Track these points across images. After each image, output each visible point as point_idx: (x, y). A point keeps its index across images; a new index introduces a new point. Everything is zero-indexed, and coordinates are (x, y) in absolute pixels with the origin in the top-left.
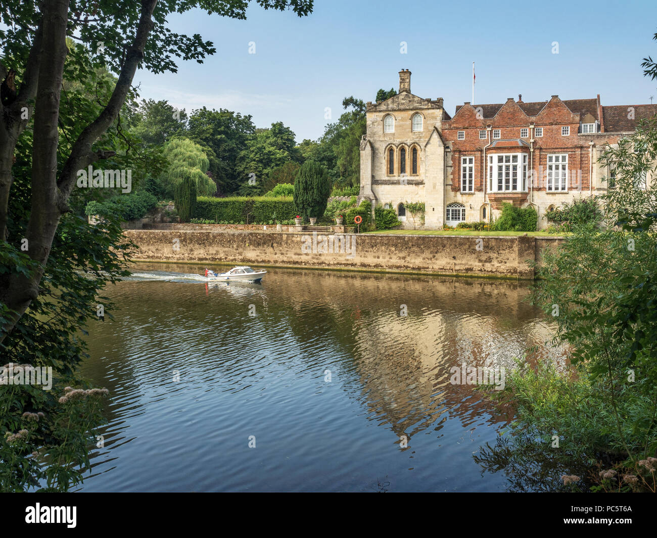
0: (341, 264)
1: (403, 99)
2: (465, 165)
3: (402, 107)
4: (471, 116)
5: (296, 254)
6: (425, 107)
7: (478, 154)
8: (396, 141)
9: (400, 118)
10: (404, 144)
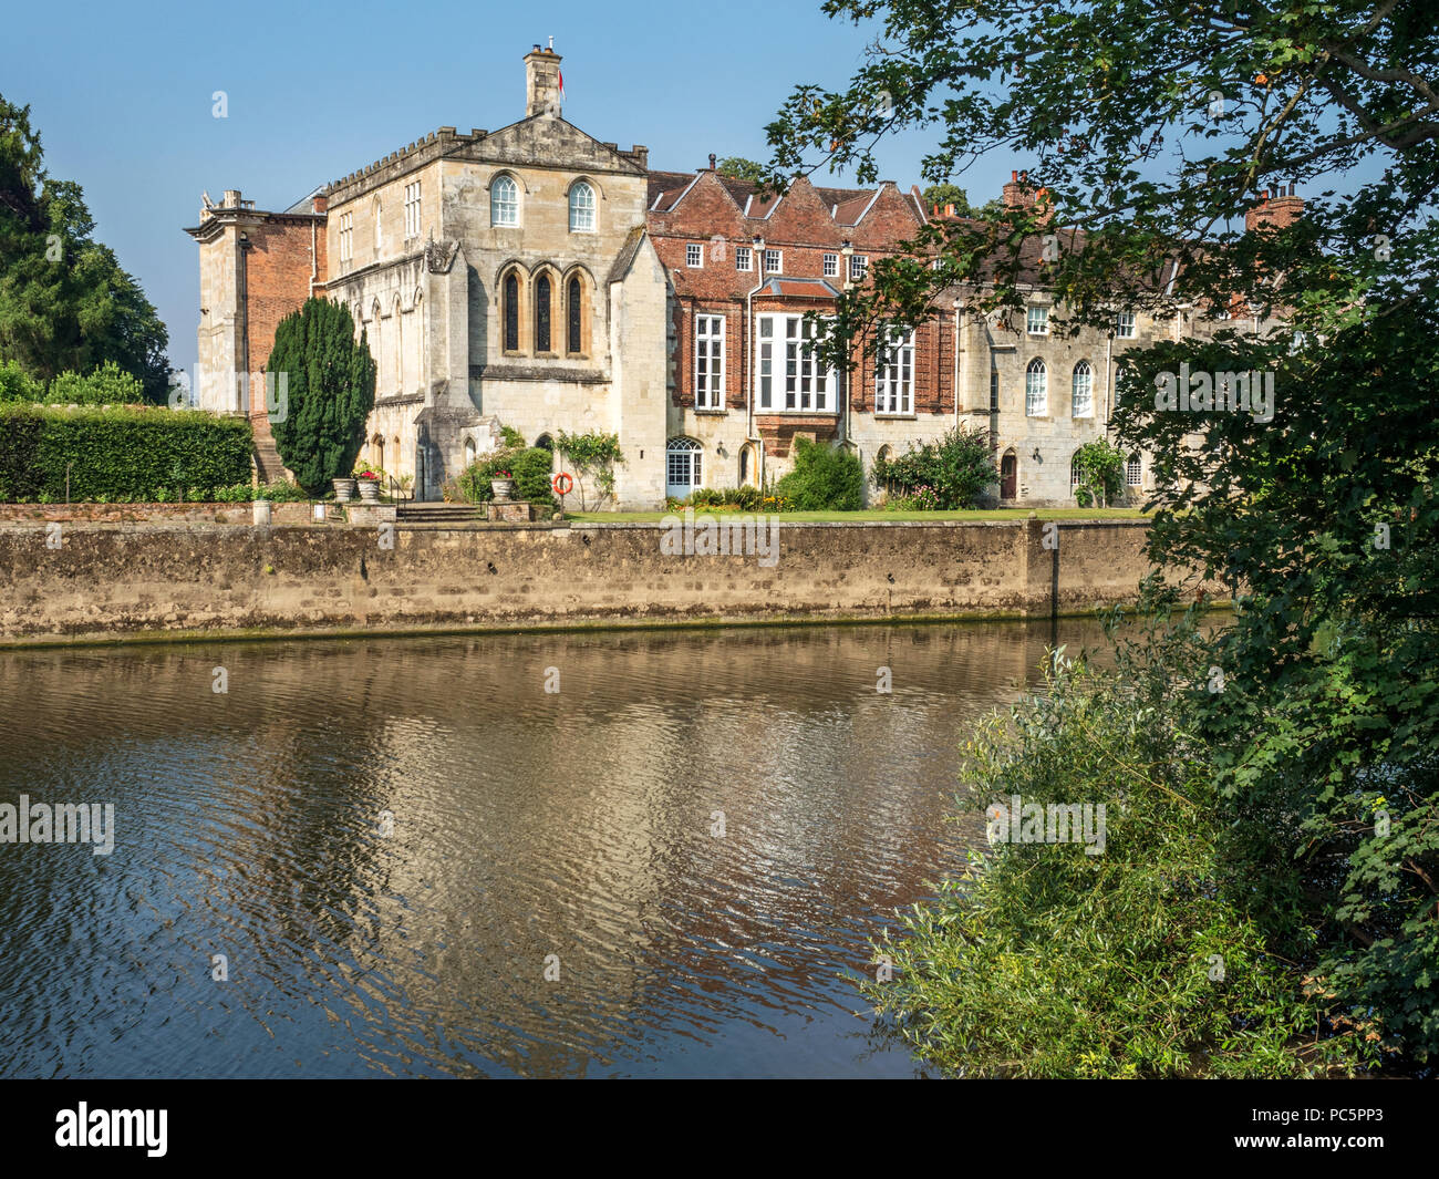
0: (590, 612)
1: (544, 134)
2: (702, 337)
3: (543, 157)
4: (718, 207)
5: (444, 590)
6: (605, 166)
7: (735, 309)
8: (529, 254)
9: (539, 189)
10: (548, 266)
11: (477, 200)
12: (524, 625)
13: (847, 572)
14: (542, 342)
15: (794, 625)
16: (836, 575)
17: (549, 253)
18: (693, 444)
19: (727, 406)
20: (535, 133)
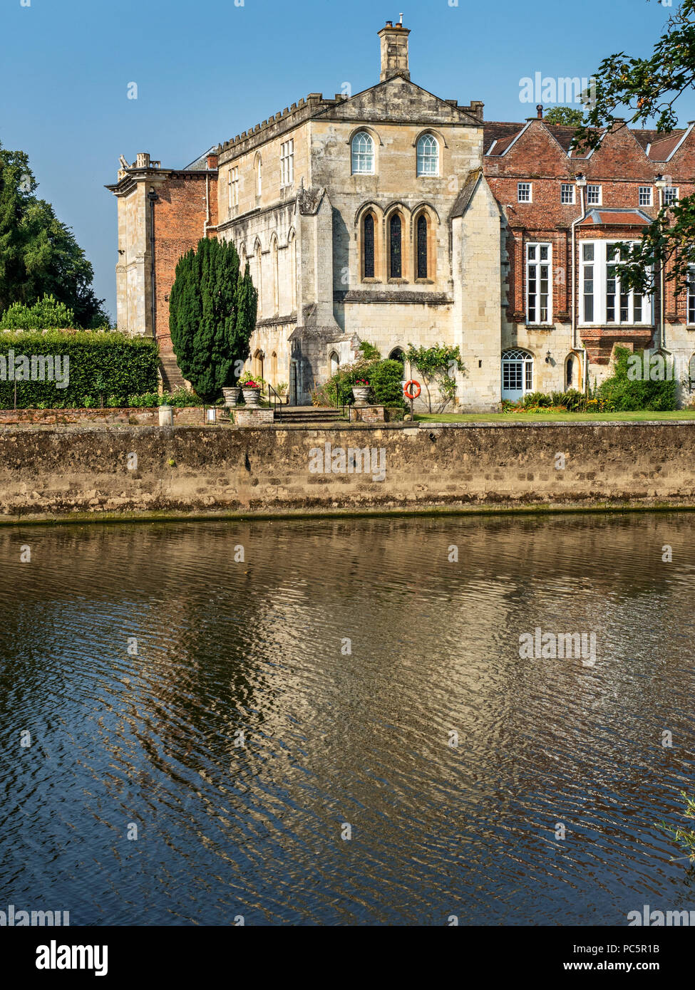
0: (436, 499)
1: (395, 95)
2: (532, 262)
3: (394, 114)
4: (545, 150)
5: (313, 480)
6: (448, 120)
7: (560, 238)
8: (383, 196)
9: (391, 141)
10: (399, 206)
11: (340, 153)
12: (380, 510)
13: (662, 465)
14: (395, 270)
15: (616, 511)
16: (653, 467)
17: (399, 194)
18: (524, 355)
19: (554, 321)
20: (388, 95)
